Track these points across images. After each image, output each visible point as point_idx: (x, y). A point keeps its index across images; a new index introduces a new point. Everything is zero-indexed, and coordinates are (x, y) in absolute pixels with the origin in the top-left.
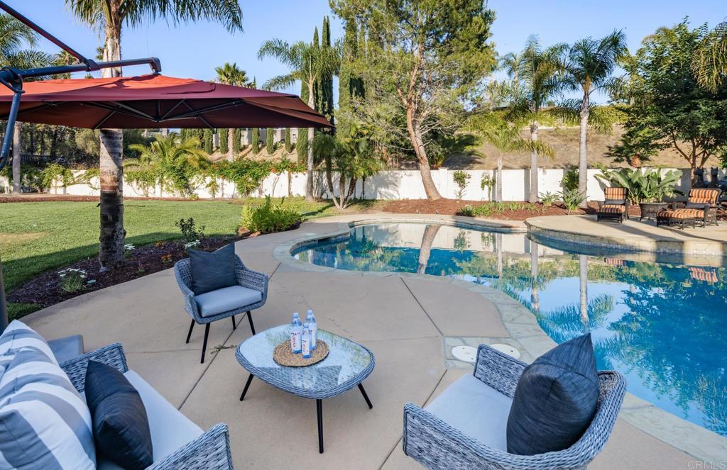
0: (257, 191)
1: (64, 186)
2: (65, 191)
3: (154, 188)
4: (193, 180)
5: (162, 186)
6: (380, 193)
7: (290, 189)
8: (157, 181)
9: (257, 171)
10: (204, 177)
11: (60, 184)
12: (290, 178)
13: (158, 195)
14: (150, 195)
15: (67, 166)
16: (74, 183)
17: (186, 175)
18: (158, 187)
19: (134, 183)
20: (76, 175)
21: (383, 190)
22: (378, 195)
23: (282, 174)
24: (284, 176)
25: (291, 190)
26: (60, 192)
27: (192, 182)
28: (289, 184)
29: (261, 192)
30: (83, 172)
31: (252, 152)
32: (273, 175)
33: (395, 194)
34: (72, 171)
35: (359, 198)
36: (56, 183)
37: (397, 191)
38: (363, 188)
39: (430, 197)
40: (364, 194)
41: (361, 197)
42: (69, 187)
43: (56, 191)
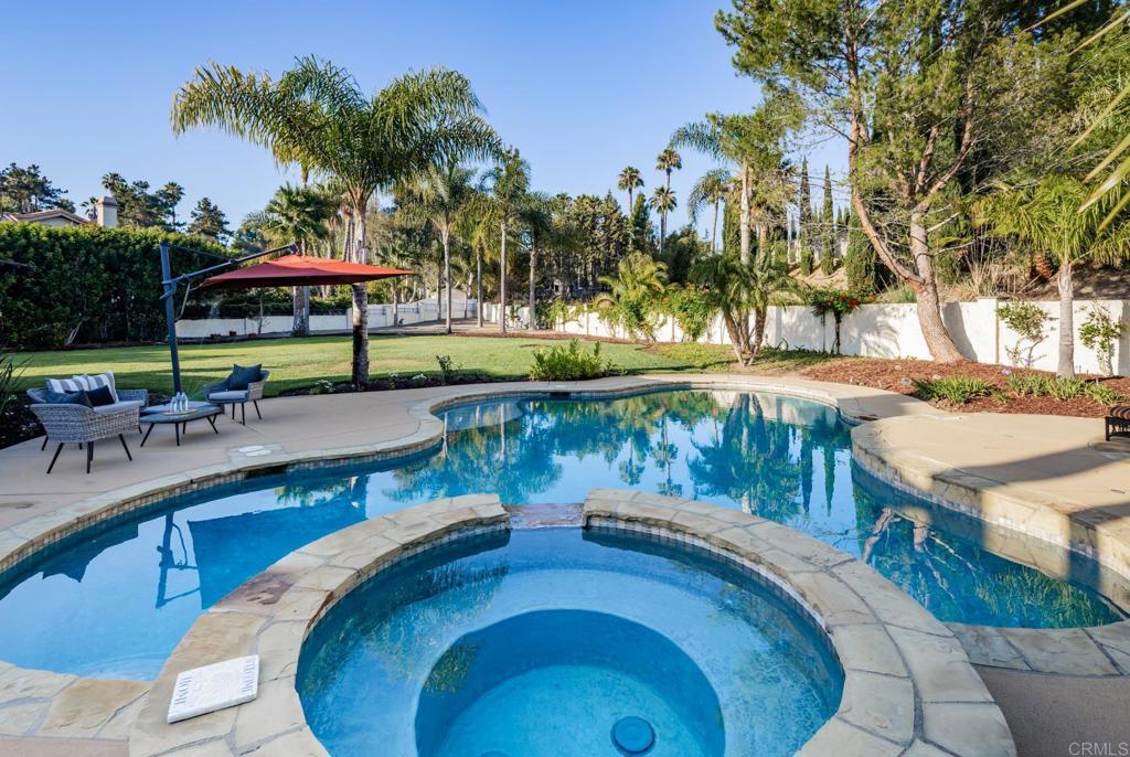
0: (706, 334)
1: (564, 323)
2: (564, 329)
4: (648, 318)
6: (866, 343)
8: (620, 319)
10: (658, 314)
11: (561, 321)
13: (621, 336)
15: (566, 303)
17: (643, 311)
18: (621, 326)
19: (606, 321)
21: (870, 338)
22: (863, 347)
26: (561, 329)
29: (709, 336)
30: (574, 308)
33: (892, 347)
34: (569, 307)
35: (829, 351)
36: (559, 320)
37: (896, 342)
38: (838, 334)
39: (934, 356)
40: (838, 344)
41: (832, 351)
42: (567, 324)
43: (559, 329)
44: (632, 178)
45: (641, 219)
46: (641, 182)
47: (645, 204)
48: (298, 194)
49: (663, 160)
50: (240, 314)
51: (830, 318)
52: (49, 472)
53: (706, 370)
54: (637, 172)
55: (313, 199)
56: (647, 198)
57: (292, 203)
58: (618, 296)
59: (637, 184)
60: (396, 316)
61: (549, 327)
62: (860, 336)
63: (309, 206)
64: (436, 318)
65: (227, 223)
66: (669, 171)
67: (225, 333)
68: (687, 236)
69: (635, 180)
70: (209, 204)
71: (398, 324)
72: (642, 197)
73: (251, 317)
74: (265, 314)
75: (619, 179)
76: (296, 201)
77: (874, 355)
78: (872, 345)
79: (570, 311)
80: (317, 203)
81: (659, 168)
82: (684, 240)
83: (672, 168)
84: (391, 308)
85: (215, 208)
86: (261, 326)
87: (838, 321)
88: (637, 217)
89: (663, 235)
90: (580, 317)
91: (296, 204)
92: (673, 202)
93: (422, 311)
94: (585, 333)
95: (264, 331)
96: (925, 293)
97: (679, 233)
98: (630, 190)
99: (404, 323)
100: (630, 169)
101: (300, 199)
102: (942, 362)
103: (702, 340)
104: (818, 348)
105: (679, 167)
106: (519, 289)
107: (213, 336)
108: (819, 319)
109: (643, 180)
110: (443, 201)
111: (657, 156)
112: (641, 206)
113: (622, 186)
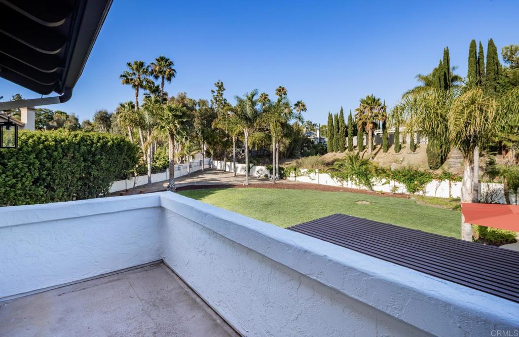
0: (421, 192)
2: (295, 179)
3: (347, 182)
4: (373, 180)
5: (352, 182)
7: (450, 192)
8: (349, 179)
9: (423, 179)
10: (381, 179)
11: (294, 175)
12: (450, 184)
13: (349, 186)
14: (345, 186)
16: (301, 176)
17: (368, 176)
18: (350, 182)
19: (335, 179)
20: (302, 172)
23: (443, 181)
24: (446, 183)
27: (372, 181)
28: (450, 189)
29: (424, 193)
30: (306, 170)
31: (382, 150)
32: (434, 182)
34: (300, 169)
58: (340, 166)
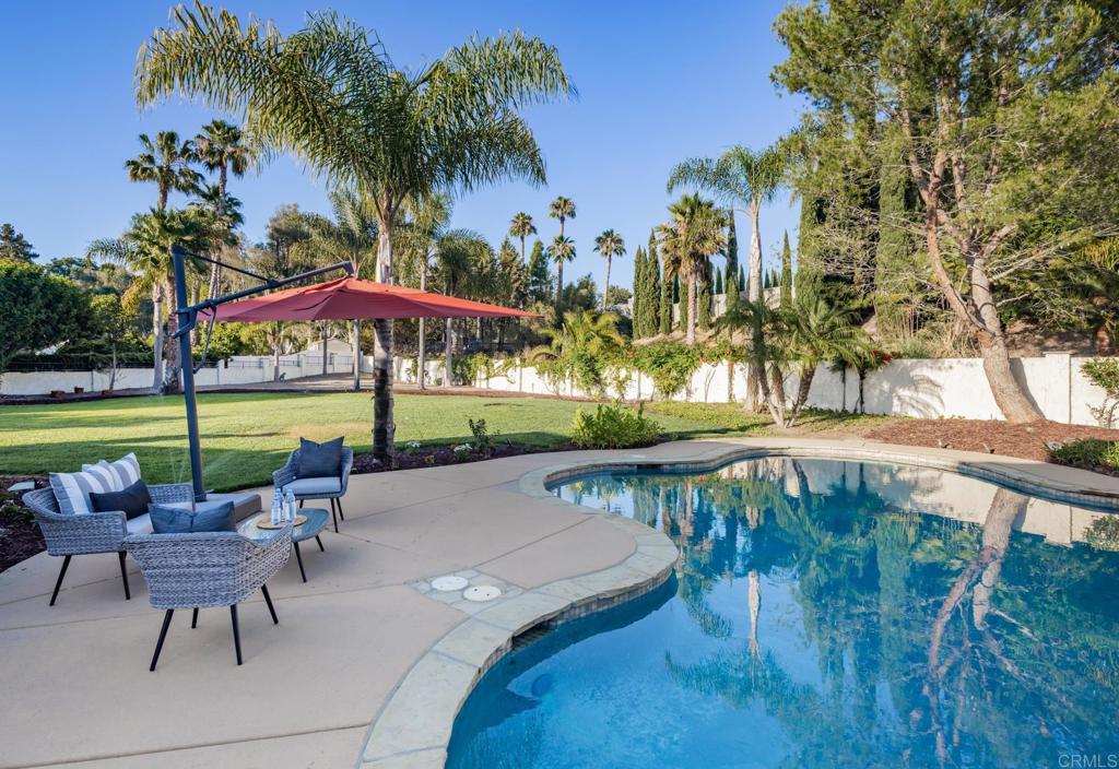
0: (684, 391)
1: (487, 379)
2: (487, 385)
3: (564, 382)
4: (605, 374)
5: (573, 381)
6: (899, 398)
7: (731, 389)
8: (567, 375)
9: (681, 360)
10: (618, 369)
11: (484, 376)
12: (731, 372)
13: (568, 393)
14: (561, 393)
15: (491, 356)
16: (495, 375)
17: (598, 366)
18: (568, 382)
19: (546, 376)
21: (905, 393)
22: (895, 401)
23: (720, 364)
24: (723, 368)
25: (734, 392)
26: (484, 385)
27: (604, 376)
28: (730, 382)
29: (689, 392)
30: (501, 362)
32: (705, 367)
33: (935, 402)
34: (494, 361)
35: (851, 411)
36: (481, 375)
37: (939, 397)
38: (861, 391)
39: (1007, 416)
40: (862, 403)
41: (856, 410)
42: (490, 380)
43: (480, 384)
44: (524, 225)
45: (539, 270)
46: (533, 229)
47: (543, 252)
48: (173, 218)
49: (557, 207)
50: (87, 366)
51: (853, 376)
52: (152, 669)
53: (746, 433)
54: (530, 219)
55: (192, 224)
56: (545, 246)
57: (167, 229)
58: (560, 348)
59: (529, 231)
60: (277, 369)
61: (467, 382)
62: (892, 390)
63: (188, 234)
64: (321, 372)
65: (36, 256)
66: (562, 219)
67: (69, 389)
68: (586, 287)
69: (528, 227)
70: (12, 232)
71: (279, 378)
72: (539, 244)
73: (99, 370)
74: (118, 366)
75: (511, 225)
76: (171, 227)
77: (915, 414)
78: (907, 400)
79: (496, 366)
80: (197, 231)
81: (553, 215)
82: (584, 292)
83: (565, 216)
84: (270, 362)
85: (20, 237)
86: (113, 381)
87: (862, 377)
88: (535, 266)
89: (560, 287)
90: (510, 372)
91: (171, 230)
92: (572, 253)
93: (303, 364)
94: (518, 390)
95: (117, 387)
96: (995, 348)
97: (576, 285)
98: (522, 238)
99: (286, 378)
100: (522, 215)
101: (177, 224)
102: (1020, 422)
103: (680, 397)
104: (837, 407)
105: (572, 214)
106: (406, 341)
107: (54, 394)
108: (839, 374)
109: (536, 227)
110: (353, 235)
111: (551, 203)
112: (540, 255)
113: (514, 233)
